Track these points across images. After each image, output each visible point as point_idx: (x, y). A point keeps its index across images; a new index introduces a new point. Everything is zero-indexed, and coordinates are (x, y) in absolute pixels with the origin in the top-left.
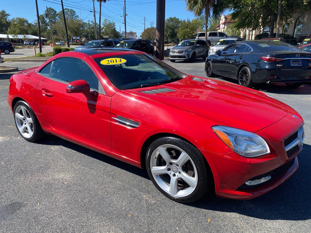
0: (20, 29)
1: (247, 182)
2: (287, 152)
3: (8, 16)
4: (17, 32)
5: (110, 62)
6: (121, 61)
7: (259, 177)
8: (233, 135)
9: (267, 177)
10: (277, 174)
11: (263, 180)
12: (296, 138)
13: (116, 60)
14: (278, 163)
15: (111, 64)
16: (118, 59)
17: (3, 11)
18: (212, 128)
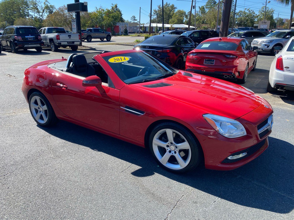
0: (178, 20)
1: (229, 157)
2: (259, 134)
3: (175, 9)
4: (175, 22)
5: (116, 60)
6: (125, 59)
7: (238, 153)
8: (219, 121)
9: (244, 153)
10: (251, 151)
11: (241, 156)
12: (266, 123)
13: (121, 58)
14: (252, 142)
15: (117, 62)
16: (123, 58)
17: (173, 4)
18: (203, 116)
